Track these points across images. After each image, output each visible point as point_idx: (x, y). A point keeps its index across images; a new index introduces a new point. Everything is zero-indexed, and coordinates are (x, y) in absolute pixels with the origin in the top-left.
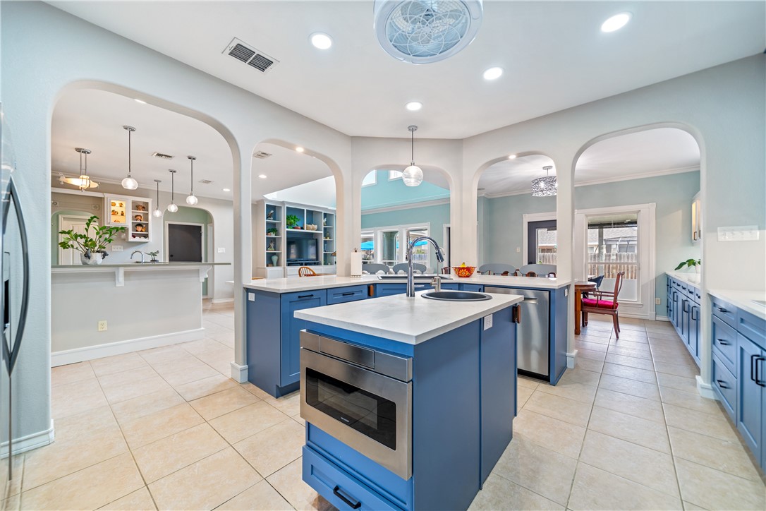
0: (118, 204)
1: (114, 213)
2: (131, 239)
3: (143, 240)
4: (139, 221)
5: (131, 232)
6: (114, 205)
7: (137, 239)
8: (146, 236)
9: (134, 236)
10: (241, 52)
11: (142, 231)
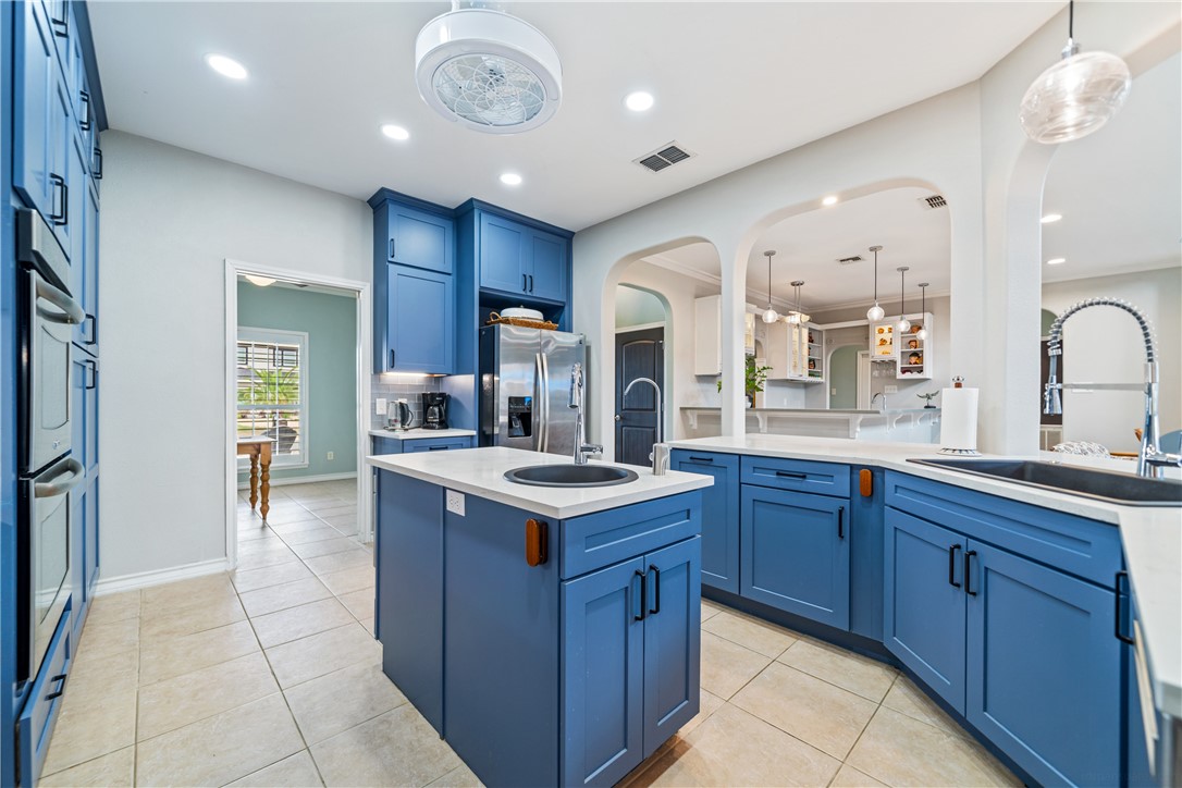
0: (886, 330)
1: (883, 342)
2: (900, 376)
3: (916, 375)
4: (913, 349)
5: (899, 366)
6: (881, 331)
7: (908, 375)
8: (920, 370)
9: (904, 371)
10: (654, 163)
11: (916, 363)
